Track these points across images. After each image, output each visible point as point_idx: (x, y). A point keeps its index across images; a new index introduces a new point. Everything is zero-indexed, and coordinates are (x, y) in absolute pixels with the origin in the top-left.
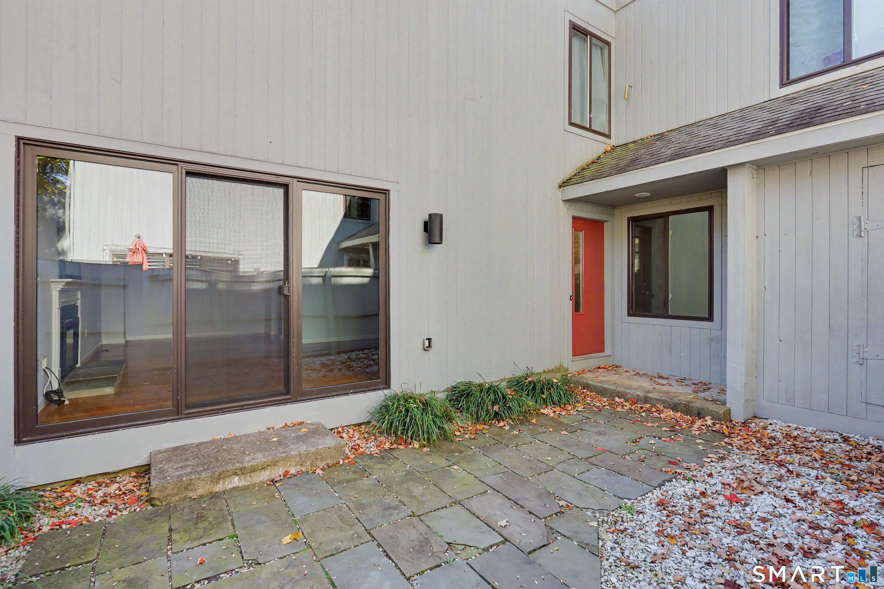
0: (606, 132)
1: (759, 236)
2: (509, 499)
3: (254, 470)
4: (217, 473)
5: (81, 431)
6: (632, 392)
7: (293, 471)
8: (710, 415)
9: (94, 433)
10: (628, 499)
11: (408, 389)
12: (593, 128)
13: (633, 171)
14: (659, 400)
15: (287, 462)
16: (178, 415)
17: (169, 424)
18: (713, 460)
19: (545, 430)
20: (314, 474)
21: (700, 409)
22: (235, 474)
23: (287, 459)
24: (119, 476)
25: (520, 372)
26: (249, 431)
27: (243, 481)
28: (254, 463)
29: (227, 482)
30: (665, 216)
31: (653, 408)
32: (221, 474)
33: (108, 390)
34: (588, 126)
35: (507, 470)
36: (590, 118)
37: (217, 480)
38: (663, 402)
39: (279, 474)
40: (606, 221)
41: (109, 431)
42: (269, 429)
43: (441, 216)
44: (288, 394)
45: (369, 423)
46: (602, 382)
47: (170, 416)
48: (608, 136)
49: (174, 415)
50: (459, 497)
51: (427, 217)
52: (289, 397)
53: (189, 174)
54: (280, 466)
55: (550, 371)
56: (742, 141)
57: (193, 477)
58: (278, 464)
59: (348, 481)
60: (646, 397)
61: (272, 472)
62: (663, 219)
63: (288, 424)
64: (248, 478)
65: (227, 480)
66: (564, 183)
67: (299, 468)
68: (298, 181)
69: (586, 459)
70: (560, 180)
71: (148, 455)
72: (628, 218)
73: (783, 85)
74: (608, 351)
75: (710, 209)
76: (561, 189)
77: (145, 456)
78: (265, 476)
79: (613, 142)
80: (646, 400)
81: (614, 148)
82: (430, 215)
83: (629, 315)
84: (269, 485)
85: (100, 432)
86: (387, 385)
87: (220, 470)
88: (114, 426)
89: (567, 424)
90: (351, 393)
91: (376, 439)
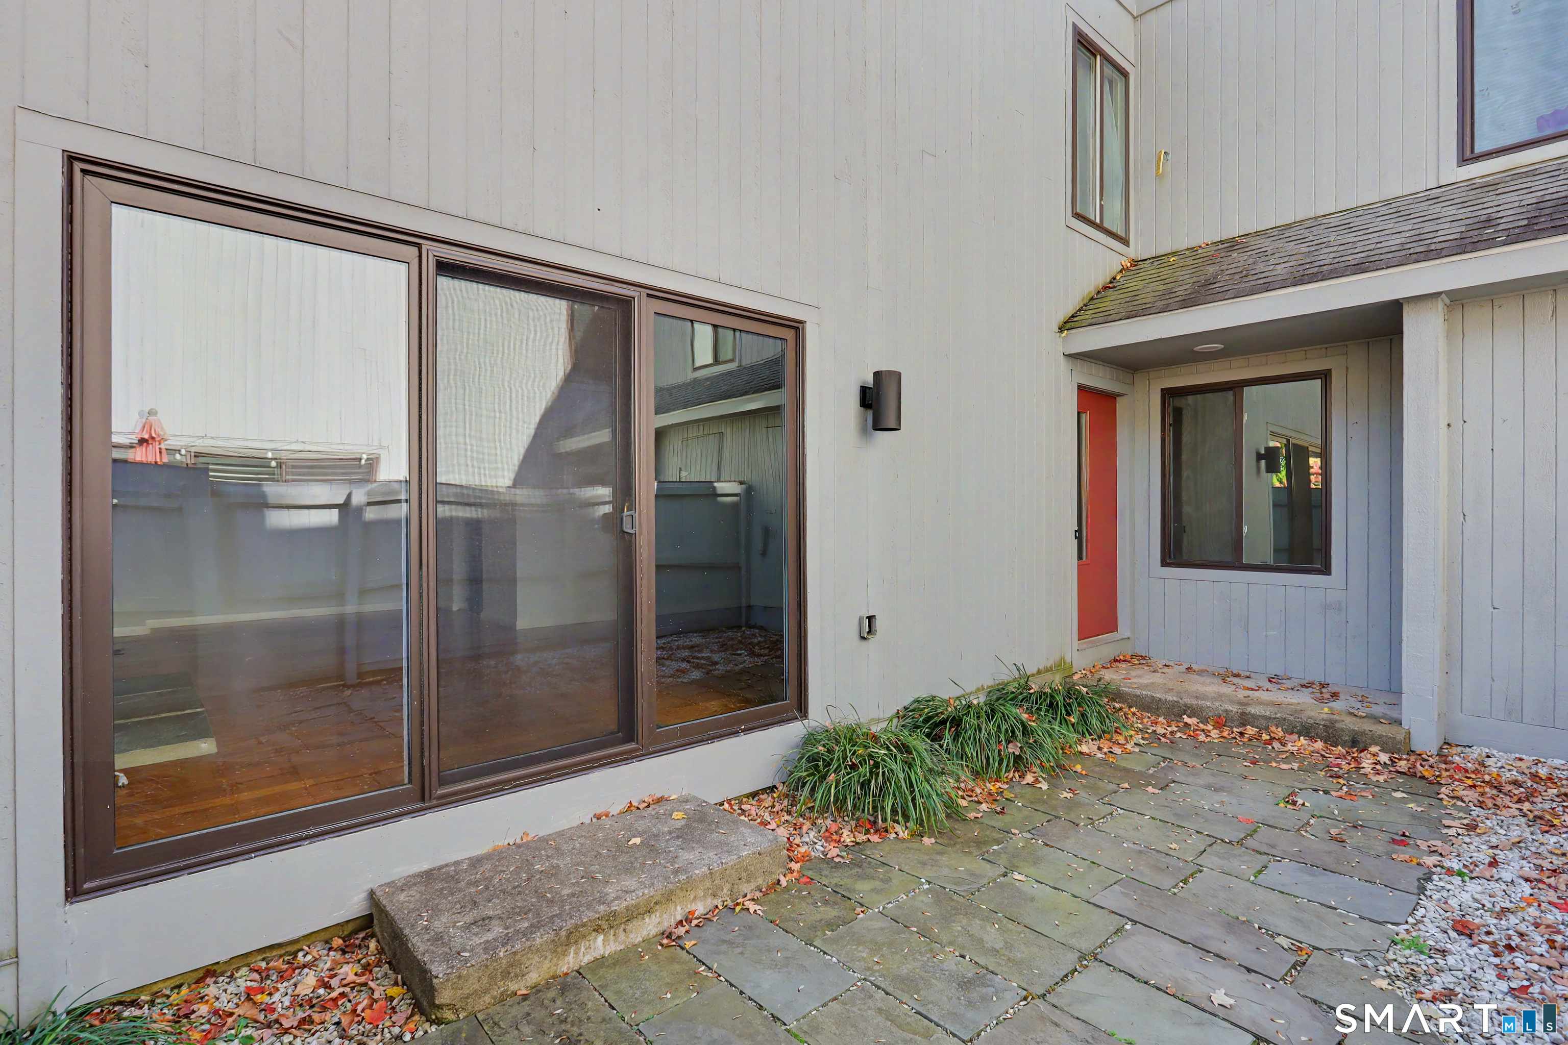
0: (1122, 233)
1: (1452, 425)
2: (1184, 942)
3: (633, 914)
4: (563, 933)
5: (216, 854)
6: (1214, 707)
7: (700, 908)
8: (1376, 744)
9: (247, 856)
10: (1393, 924)
11: (845, 718)
12: (1106, 225)
13: (1216, 304)
14: (1270, 718)
15: (689, 893)
16: (423, 799)
17: (406, 822)
18: (1460, 831)
19: (1112, 787)
20: (744, 912)
21: (1357, 733)
22: (598, 930)
23: (688, 886)
24: (302, 950)
25: (1007, 671)
26: (563, 824)
27: (612, 944)
28: (630, 900)
29: (583, 949)
30: (1236, 387)
31: (1264, 735)
32: (571, 933)
33: (203, 745)
34: (1098, 221)
35: (1121, 876)
36: (1101, 206)
37: (564, 948)
38: (1280, 722)
39: (675, 919)
40: (1120, 395)
41: (281, 848)
42: (598, 817)
43: (898, 375)
44: (633, 741)
45: (773, 788)
46: (1146, 686)
47: (407, 804)
48: (1125, 241)
49: (414, 801)
50: (1086, 945)
51: (869, 380)
52: (633, 746)
53: (445, 268)
54: (677, 901)
55: (1048, 670)
56: (1444, 253)
57: (518, 947)
58: (673, 898)
59: (832, 925)
60: (1243, 714)
61: (665, 916)
62: (1231, 392)
63: (634, 804)
64: (622, 936)
65: (583, 944)
66: (1065, 323)
67: (710, 902)
68: (649, 295)
69: (1240, 842)
70: (1062, 316)
71: (364, 895)
72: (1162, 390)
73: (1464, 161)
74: (1124, 629)
75: (1325, 376)
76: (1064, 335)
77: (356, 899)
78: (651, 926)
79: (1132, 252)
80: (1245, 719)
81: (1135, 263)
82: (877, 375)
83: (1164, 563)
84: (668, 946)
85: (262, 852)
86: (801, 709)
87: (570, 923)
88: (291, 837)
89: (1140, 771)
90: (743, 731)
91: (814, 824)
